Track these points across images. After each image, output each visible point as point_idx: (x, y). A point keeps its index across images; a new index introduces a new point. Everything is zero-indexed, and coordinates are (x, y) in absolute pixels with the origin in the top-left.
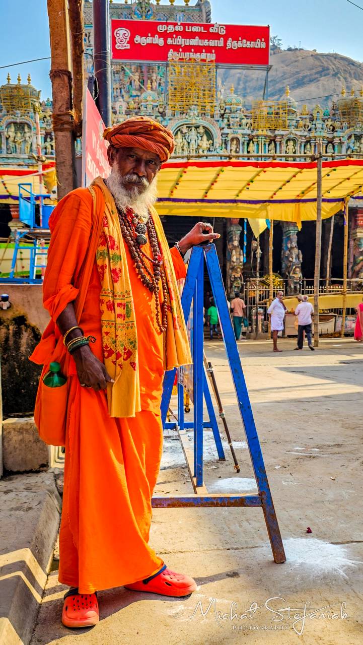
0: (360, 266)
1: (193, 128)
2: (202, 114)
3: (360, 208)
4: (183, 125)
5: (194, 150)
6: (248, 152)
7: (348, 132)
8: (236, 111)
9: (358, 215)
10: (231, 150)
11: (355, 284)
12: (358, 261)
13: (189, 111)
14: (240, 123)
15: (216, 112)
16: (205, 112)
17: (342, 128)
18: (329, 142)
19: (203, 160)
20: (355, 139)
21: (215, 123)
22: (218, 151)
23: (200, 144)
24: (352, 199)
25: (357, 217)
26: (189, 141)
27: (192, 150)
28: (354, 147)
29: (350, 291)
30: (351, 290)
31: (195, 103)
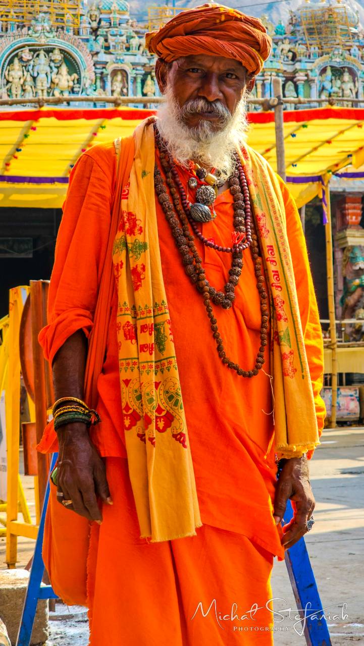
0: (355, 296)
1: (42, 53)
2: (58, 28)
3: (350, 193)
4: (23, 47)
5: (45, 92)
6: (144, 95)
7: (319, 62)
8: (119, 24)
9: (347, 206)
10: (113, 91)
11: (349, 330)
12: (352, 289)
13: (33, 22)
14: (127, 44)
15: (83, 25)
16: (63, 24)
17: (309, 56)
18: (287, 80)
19: (62, 108)
20: (333, 75)
21: (82, 43)
22: (88, 93)
23: (56, 81)
24: (334, 178)
25: (344, 209)
26: (35, 75)
27: (40, 92)
28: (332, 87)
29: (341, 342)
30: (343, 339)
31: (45, 9)
